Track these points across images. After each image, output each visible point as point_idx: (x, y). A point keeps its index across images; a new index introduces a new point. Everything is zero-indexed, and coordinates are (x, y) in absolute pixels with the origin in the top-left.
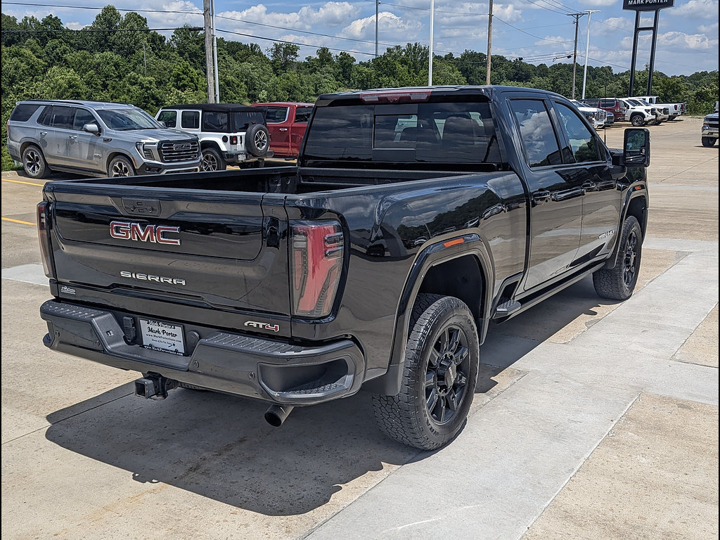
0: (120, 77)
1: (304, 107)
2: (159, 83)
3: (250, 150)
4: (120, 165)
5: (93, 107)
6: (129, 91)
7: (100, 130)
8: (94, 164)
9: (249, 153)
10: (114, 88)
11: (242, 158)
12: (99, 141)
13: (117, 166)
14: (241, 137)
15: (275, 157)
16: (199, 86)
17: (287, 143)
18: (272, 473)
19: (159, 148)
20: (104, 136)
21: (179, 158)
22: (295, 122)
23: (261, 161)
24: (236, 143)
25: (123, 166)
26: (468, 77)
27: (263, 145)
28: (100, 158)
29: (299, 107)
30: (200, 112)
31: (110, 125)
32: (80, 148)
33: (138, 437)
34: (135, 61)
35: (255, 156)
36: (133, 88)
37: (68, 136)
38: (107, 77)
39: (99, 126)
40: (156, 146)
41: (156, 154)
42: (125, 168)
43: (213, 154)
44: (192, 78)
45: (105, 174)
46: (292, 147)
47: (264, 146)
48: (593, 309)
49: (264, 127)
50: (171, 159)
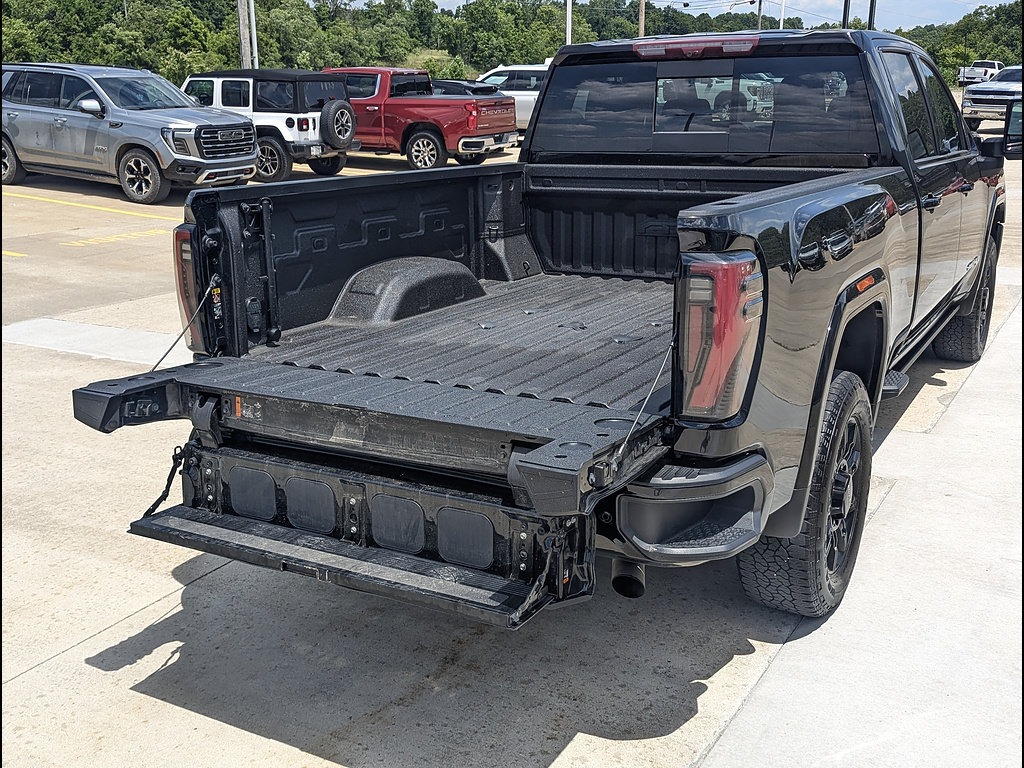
0: (88, 31)
1: (402, 74)
2: (149, 41)
3: (327, 140)
4: (137, 164)
5: (89, 73)
6: (103, 52)
7: (104, 110)
8: (96, 162)
9: (327, 144)
10: (80, 47)
11: (315, 152)
12: (104, 127)
13: (132, 164)
14: (314, 120)
15: (362, 150)
16: (207, 45)
17: (377, 130)
18: (581, 663)
19: (197, 137)
20: (109, 118)
21: (227, 153)
22: (391, 96)
23: (342, 156)
24: (307, 129)
25: (143, 165)
26: (599, 33)
27: (346, 131)
28: (104, 151)
29: (395, 74)
30: (251, 81)
31: (118, 102)
32: (73, 139)
33: (333, 605)
34: (110, 7)
35: (334, 148)
36: (110, 47)
37: (51, 119)
38: (67, 30)
39: (101, 102)
40: (193, 133)
41: (192, 146)
42: (145, 168)
43: (272, 145)
44: (196, 33)
45: (114, 177)
46: (386, 134)
47: (348, 133)
48: (937, 376)
49: (348, 105)
50: (213, 153)
